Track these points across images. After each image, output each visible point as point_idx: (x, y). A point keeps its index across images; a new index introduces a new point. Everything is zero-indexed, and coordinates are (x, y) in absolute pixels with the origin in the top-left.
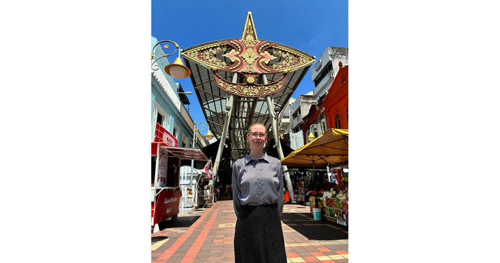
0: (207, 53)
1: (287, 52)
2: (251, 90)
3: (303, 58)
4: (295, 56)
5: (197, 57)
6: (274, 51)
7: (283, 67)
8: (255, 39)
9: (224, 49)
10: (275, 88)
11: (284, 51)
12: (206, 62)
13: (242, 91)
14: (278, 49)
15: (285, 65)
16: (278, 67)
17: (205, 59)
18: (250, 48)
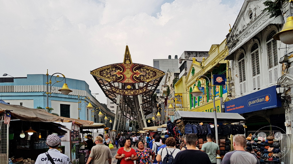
0: (105, 72)
1: (149, 69)
2: (129, 92)
3: (158, 73)
4: (154, 72)
5: (99, 74)
6: (142, 70)
7: (146, 79)
8: (131, 63)
9: (114, 69)
10: (142, 91)
11: (147, 69)
12: (105, 77)
13: (125, 93)
14: (144, 68)
15: (148, 77)
16: (144, 79)
17: (103, 75)
18: (128, 69)
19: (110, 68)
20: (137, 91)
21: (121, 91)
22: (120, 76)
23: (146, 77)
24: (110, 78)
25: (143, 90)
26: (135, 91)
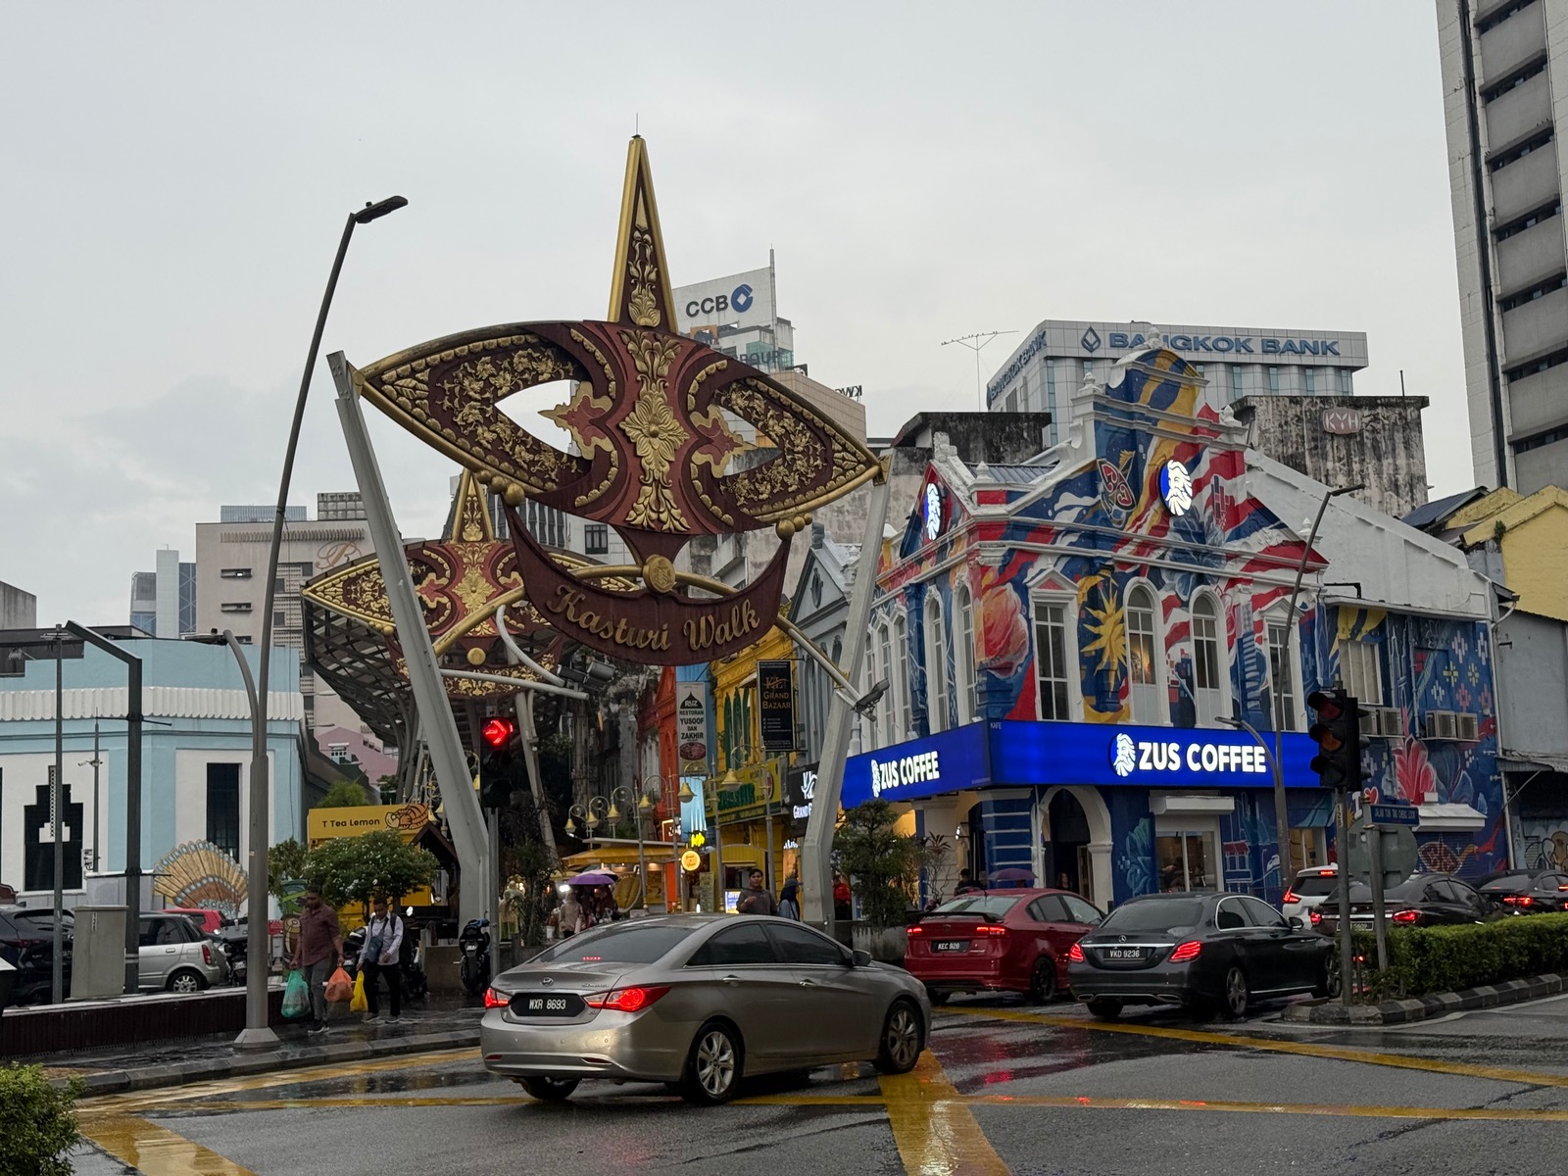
0: (366, 586)
12: (365, 610)
17: (360, 602)
18: (473, 566)
22: (438, 602)
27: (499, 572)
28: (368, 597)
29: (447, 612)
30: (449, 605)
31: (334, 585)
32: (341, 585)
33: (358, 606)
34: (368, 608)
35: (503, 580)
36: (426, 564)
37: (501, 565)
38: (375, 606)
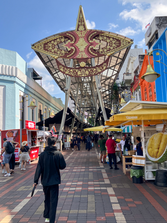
0: (50, 45)
1: (111, 37)
2: (83, 72)
3: (123, 41)
4: (118, 40)
5: (43, 49)
6: (101, 38)
7: (107, 51)
8: (85, 30)
9: (63, 40)
10: (101, 69)
11: (108, 37)
12: (50, 52)
13: (77, 73)
14: (104, 36)
15: (109, 48)
16: (104, 51)
17: (49, 50)
18: (82, 37)
19: (57, 39)
20: (95, 70)
21: (72, 70)
22: (71, 48)
23: (107, 49)
24: (57, 53)
25: (103, 68)
26: (91, 70)
27: (89, 39)
28: (51, 48)
29: (74, 52)
30: (74, 50)
31: (41, 45)
32: (43, 45)
33: (48, 51)
34: (51, 51)
35: (90, 41)
36: (68, 38)
37: (90, 37)
38: (53, 51)
